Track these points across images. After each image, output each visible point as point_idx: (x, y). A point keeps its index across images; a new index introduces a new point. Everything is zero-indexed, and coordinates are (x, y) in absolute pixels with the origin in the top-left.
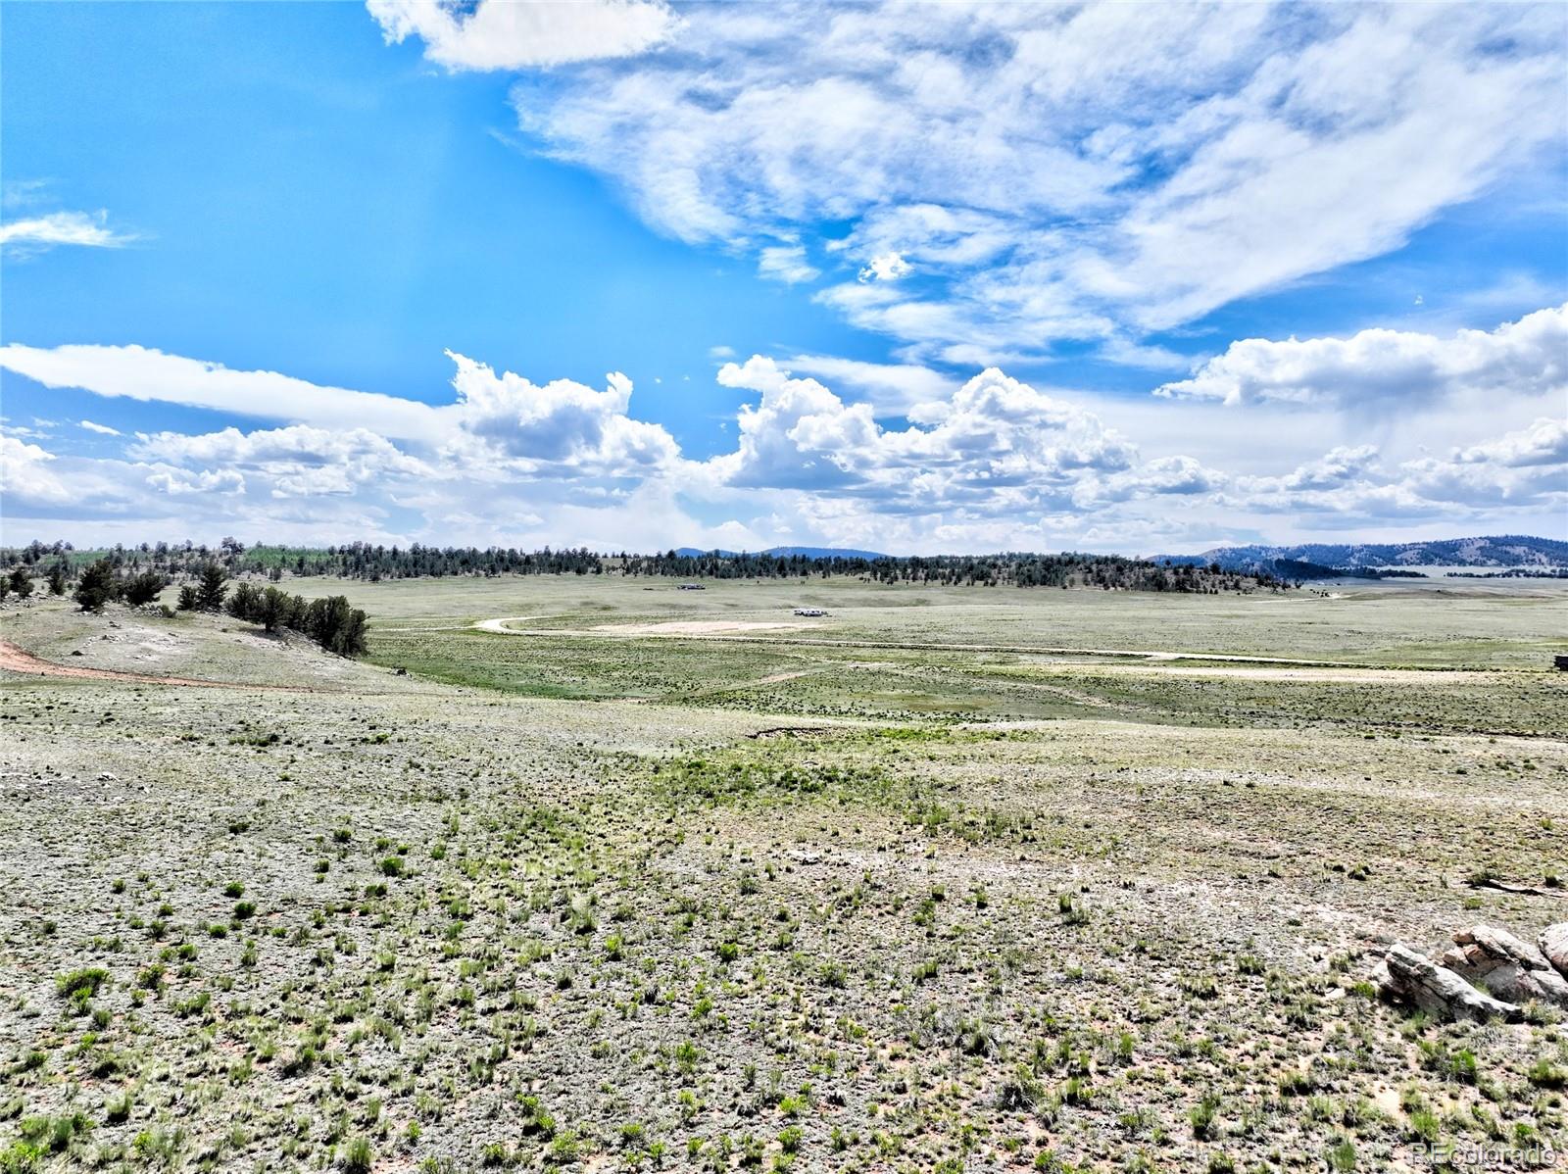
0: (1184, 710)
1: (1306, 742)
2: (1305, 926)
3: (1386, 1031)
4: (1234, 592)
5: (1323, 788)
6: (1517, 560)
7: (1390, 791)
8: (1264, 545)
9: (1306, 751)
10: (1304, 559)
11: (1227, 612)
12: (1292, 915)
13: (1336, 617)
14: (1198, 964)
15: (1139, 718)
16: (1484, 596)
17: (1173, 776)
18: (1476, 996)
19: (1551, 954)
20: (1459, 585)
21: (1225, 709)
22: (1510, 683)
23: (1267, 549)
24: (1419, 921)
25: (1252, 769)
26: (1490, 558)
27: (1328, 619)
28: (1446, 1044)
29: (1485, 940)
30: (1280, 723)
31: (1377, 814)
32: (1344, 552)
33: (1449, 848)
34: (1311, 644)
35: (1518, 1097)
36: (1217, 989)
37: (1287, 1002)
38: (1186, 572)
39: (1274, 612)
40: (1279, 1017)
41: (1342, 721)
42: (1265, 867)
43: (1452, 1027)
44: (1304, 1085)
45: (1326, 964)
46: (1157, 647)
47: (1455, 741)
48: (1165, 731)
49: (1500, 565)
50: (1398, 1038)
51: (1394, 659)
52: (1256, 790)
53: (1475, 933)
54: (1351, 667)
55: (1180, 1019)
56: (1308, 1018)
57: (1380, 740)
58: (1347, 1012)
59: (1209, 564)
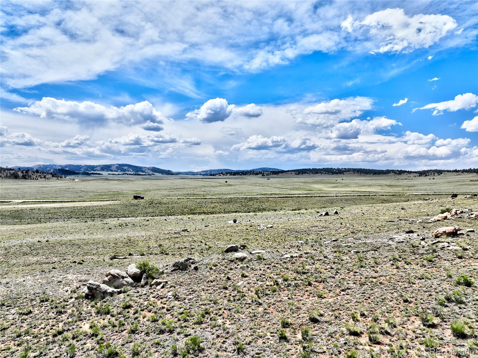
0: (25, 219)
1: (67, 225)
2: (63, 282)
3: (87, 307)
4: (44, 179)
5: (71, 238)
6: (125, 170)
7: (90, 237)
8: (54, 164)
9: (66, 228)
10: (67, 169)
11: (41, 186)
12: (59, 279)
13: (77, 187)
14: (25, 304)
15: (7, 224)
16: (117, 180)
17: (19, 242)
18: (110, 289)
19: (129, 273)
20: (111, 177)
21: (40, 218)
22: (123, 203)
23: (55, 165)
24: (97, 272)
25: (48, 236)
26: (119, 169)
27: (74, 187)
28: (102, 305)
29: (113, 273)
30: (59, 220)
31: (87, 244)
32: (79, 167)
33: (106, 250)
34: (68, 195)
35: (120, 314)
36: (32, 310)
37: (56, 307)
38: (26, 172)
39: (57, 186)
40: (53, 313)
41: (78, 218)
42: (51, 266)
43: (104, 300)
44: (61, 331)
45: (69, 292)
46: (14, 198)
47: (109, 220)
48: (17, 227)
49: (121, 172)
50: (90, 308)
51: (94, 198)
52: (49, 242)
53: (111, 272)
54: (81, 201)
55: (17, 325)
56: (63, 310)
57: (89, 222)
58: (75, 305)
59: (35, 170)
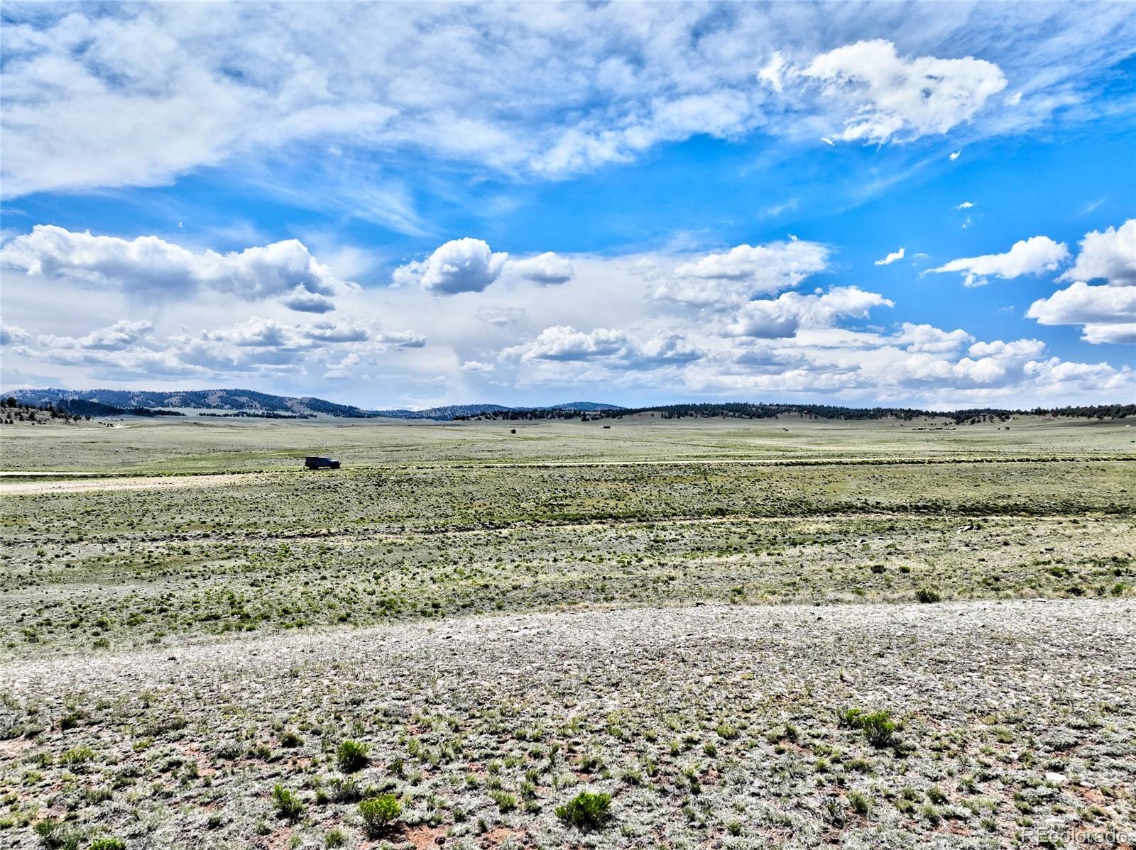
4: (29, 423)
6: (242, 406)
8: (61, 389)
10: (95, 400)
11: (15, 435)
20: (207, 420)
23: (64, 392)
26: (226, 403)
32: (126, 396)
34: (91, 459)
39: (58, 436)
49: (232, 409)
51: (169, 468)
